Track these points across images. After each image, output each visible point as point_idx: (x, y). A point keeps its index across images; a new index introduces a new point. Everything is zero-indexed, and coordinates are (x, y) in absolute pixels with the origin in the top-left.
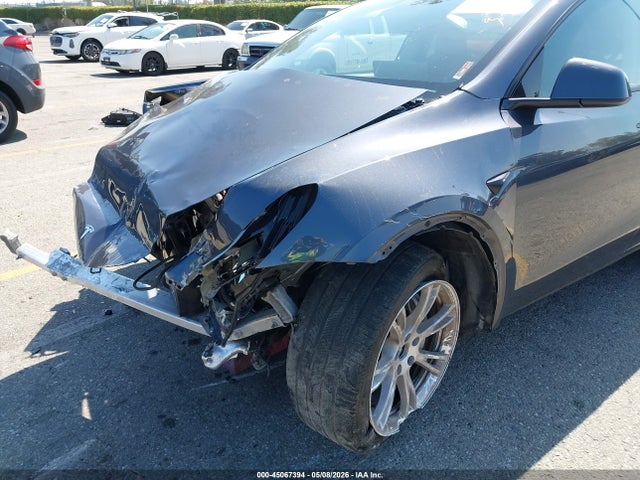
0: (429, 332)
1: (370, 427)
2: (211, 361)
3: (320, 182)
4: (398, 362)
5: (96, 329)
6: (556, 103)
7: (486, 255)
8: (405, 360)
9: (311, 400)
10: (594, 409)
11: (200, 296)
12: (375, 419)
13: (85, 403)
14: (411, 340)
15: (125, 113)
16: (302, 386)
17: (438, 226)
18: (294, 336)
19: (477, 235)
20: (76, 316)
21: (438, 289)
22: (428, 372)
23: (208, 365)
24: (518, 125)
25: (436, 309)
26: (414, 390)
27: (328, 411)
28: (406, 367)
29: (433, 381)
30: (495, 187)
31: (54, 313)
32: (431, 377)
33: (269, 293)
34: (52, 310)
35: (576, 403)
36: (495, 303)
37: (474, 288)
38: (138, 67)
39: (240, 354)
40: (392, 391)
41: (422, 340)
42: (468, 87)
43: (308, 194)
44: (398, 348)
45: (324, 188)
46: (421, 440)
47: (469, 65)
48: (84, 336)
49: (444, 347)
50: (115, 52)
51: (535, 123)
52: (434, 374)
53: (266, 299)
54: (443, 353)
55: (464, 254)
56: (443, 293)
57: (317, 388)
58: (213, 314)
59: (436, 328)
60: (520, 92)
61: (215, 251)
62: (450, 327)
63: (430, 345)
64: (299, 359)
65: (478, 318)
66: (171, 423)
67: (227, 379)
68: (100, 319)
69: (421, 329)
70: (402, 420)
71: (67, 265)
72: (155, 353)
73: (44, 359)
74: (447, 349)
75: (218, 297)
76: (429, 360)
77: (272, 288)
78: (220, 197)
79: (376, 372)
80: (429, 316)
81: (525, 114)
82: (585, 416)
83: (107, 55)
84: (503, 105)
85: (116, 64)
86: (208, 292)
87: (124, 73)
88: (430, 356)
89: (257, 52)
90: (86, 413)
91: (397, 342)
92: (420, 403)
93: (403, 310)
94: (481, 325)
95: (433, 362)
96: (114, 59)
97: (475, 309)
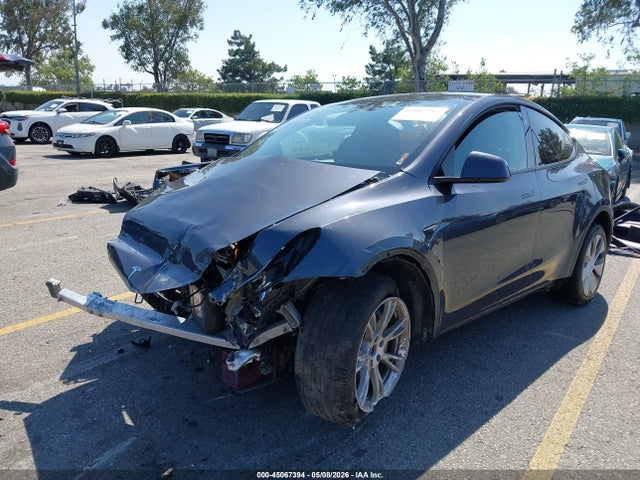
0: (390, 337)
1: (356, 400)
2: (233, 365)
3: (322, 227)
4: (371, 358)
5: (113, 363)
6: (464, 180)
7: (425, 281)
8: (375, 357)
9: (315, 380)
10: (510, 401)
11: (225, 316)
12: (359, 395)
13: (124, 413)
14: (378, 342)
15: (92, 191)
16: (308, 371)
17: (394, 257)
18: (301, 335)
19: (419, 265)
20: (92, 355)
21: (395, 304)
22: (391, 370)
23: (230, 368)
24: (440, 194)
25: (394, 321)
26: (382, 381)
27: (327, 387)
28: (376, 363)
29: (394, 377)
30: (428, 234)
31: (74, 353)
32: (392, 374)
33: (282, 307)
34: (71, 351)
35: (497, 398)
36: (434, 317)
37: (419, 308)
38: (91, 149)
39: (254, 359)
40: (367, 378)
41: (385, 343)
42: (407, 169)
43: (314, 234)
44: (370, 345)
45: (325, 230)
46: (388, 425)
47: (406, 155)
48: (104, 368)
49: (400, 352)
50: (69, 136)
51: (453, 193)
52: (395, 372)
53: (280, 311)
54: (400, 356)
55: (410, 283)
56: (398, 310)
57: (319, 371)
58: (237, 328)
59: (395, 334)
60: (441, 173)
61: (245, 277)
62: (404, 335)
63: (391, 348)
64: (305, 352)
65: (423, 330)
66: (194, 424)
67: (233, 393)
68: (115, 356)
69: (384, 335)
70: (375, 404)
71: (102, 304)
72: (168, 378)
73: (78, 385)
74: (403, 353)
75: (241, 315)
76: (391, 360)
77: (284, 302)
78: (233, 247)
79: (359, 358)
80: (389, 326)
81: (445, 187)
82: (504, 406)
83: (60, 138)
84: (431, 181)
85: (70, 147)
86: (232, 312)
87: (76, 155)
88: (391, 356)
89: (212, 139)
90: (129, 421)
91: (370, 340)
92: (386, 394)
93: (374, 315)
94: (425, 334)
95: (394, 362)
96: (67, 141)
97: (420, 324)
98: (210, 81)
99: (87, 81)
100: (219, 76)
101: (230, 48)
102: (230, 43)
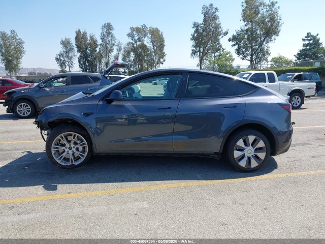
0: (77, 146)
14: (72, 146)
28: (71, 153)
40: (64, 155)
44: (66, 146)
52: (82, 159)
79: (54, 146)
88: (80, 153)
95: (82, 156)
98: (291, 61)
99: (231, 66)
100: (296, 59)
101: (304, 43)
102: (304, 40)
